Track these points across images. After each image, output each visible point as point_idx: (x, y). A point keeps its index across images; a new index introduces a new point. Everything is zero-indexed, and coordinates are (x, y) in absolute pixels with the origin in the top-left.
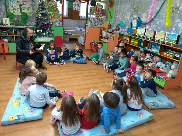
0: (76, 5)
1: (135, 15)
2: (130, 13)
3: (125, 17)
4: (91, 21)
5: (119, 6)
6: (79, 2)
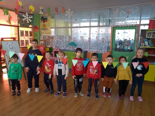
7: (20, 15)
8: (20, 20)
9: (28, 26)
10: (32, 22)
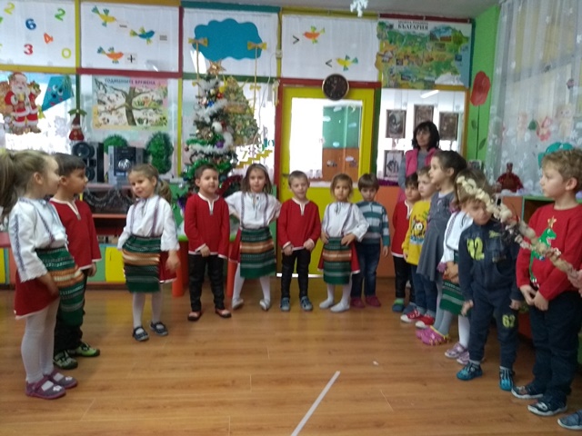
7: (391, 26)
8: (389, 54)
9: (426, 78)
10: (458, 58)
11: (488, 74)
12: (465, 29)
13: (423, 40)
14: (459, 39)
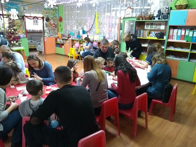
0: (35, 22)
1: (80, 27)
2: (76, 26)
3: (73, 28)
4: (47, 33)
5: (67, 21)
6: (37, 19)
10: (56, 13)
11: (62, 17)
12: (57, 8)
13: (50, 9)
14: (56, 10)
